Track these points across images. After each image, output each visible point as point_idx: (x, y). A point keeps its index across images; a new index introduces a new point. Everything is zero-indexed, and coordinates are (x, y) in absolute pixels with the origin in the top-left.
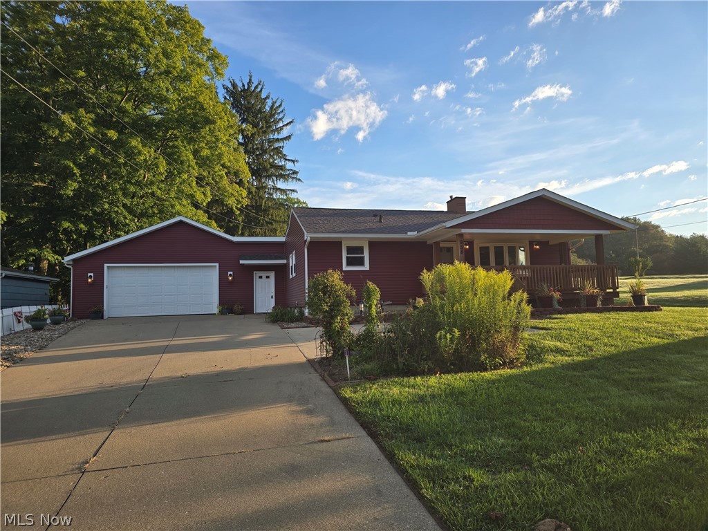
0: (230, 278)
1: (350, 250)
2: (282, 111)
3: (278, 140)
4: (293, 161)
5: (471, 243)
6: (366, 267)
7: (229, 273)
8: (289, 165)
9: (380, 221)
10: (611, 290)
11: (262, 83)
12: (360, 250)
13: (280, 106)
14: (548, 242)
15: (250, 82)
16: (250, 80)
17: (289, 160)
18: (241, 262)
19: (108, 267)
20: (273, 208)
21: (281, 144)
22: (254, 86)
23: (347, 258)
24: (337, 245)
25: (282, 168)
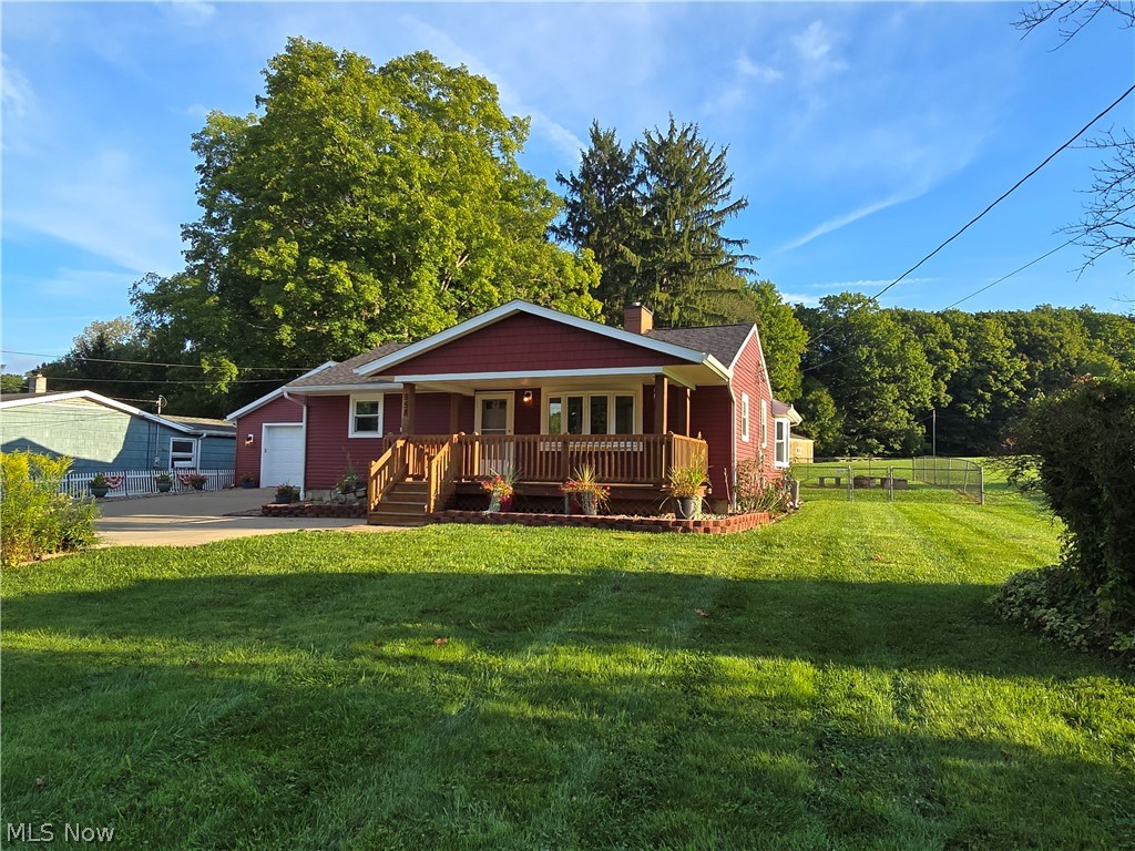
1: (360, 406)
4: (739, 243)
5: (537, 393)
6: (379, 433)
11: (694, 125)
12: (374, 406)
15: (672, 131)
16: (672, 126)
17: (733, 242)
19: (266, 427)
22: (678, 134)
23: (358, 420)
24: (343, 400)
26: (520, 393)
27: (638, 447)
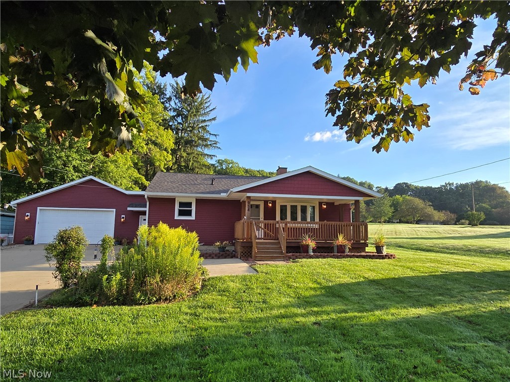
0: (122, 220)
1: (181, 204)
2: (209, 101)
3: (205, 121)
4: (215, 135)
5: (274, 203)
6: (193, 217)
7: (122, 216)
8: (212, 138)
9: (212, 184)
10: (364, 241)
12: (189, 204)
13: (208, 98)
14: (334, 203)
17: (213, 134)
18: (129, 209)
19: (40, 209)
20: (198, 168)
21: (207, 123)
23: (179, 210)
24: (172, 200)
25: (206, 140)
26: (266, 202)
27: (317, 226)
